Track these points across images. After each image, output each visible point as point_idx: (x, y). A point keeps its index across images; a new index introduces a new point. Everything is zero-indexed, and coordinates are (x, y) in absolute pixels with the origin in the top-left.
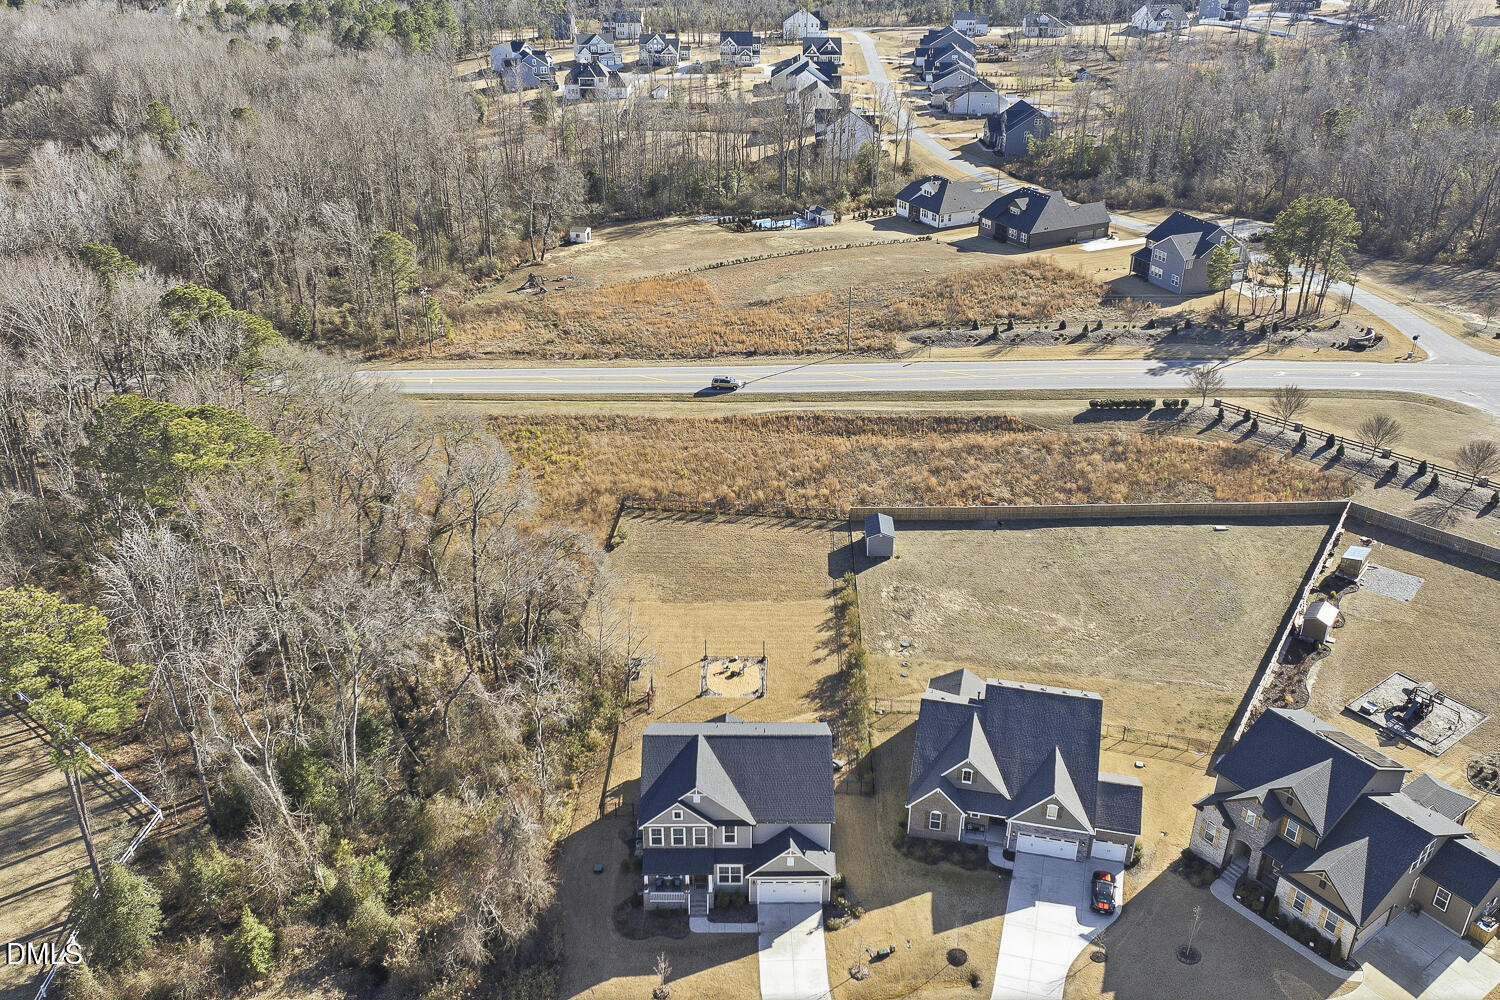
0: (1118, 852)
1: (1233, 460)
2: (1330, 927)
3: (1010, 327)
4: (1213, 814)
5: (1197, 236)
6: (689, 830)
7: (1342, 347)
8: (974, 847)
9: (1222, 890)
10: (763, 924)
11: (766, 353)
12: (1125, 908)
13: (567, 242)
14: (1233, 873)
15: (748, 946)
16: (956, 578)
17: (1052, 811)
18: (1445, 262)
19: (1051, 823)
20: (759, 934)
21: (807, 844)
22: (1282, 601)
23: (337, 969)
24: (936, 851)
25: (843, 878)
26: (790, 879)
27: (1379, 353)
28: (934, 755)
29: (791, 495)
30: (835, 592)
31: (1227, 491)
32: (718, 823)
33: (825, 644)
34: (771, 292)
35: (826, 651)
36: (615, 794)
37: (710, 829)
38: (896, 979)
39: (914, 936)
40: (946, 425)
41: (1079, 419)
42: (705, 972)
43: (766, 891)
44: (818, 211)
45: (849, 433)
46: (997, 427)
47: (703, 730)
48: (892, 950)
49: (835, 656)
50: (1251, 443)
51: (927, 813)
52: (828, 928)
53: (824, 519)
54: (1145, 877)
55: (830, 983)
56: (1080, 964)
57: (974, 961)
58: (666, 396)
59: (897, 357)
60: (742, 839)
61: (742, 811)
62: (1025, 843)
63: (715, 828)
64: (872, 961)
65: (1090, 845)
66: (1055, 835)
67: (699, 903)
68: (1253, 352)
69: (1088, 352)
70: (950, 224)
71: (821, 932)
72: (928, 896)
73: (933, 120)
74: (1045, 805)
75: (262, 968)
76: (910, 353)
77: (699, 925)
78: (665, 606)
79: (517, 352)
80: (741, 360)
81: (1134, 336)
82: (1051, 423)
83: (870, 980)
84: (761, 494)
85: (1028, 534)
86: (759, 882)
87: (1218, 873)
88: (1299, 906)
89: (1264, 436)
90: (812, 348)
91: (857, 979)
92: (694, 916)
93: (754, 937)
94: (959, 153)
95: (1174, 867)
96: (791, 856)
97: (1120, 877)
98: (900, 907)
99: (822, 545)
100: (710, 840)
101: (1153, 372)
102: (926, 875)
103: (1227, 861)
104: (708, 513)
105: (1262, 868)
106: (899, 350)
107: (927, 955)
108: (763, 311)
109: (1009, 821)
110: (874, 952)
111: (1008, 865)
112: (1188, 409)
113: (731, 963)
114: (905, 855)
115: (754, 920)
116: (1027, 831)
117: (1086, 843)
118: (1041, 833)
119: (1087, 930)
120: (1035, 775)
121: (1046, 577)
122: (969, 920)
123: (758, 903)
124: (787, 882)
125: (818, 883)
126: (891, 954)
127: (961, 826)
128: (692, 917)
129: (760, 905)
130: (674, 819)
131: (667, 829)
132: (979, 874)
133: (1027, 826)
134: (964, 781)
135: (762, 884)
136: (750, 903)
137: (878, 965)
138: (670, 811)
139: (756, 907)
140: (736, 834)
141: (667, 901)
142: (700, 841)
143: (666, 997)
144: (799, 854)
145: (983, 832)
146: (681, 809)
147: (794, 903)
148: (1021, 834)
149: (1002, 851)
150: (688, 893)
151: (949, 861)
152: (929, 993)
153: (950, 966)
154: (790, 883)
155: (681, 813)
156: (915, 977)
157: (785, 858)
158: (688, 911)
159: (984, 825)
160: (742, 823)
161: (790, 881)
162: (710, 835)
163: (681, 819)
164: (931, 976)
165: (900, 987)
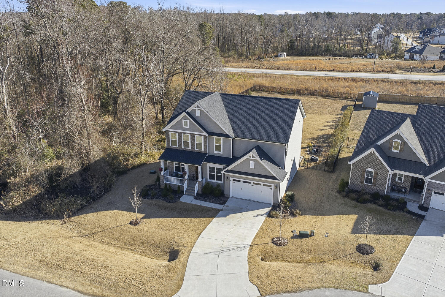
6: (193, 136)
8: (396, 200)
10: (227, 206)
13: (277, 56)
15: (210, 213)
20: (222, 210)
21: (266, 156)
24: (367, 197)
26: (252, 179)
32: (210, 134)
35: (328, 128)
37: (205, 137)
38: (309, 251)
39: (333, 231)
44: (373, 54)
48: (312, 235)
51: (364, 170)
52: (269, 215)
53: (345, 98)
55: (254, 241)
57: (379, 254)
60: (226, 150)
61: (228, 129)
62: (438, 201)
63: (207, 135)
64: (295, 237)
67: (191, 187)
71: (264, 218)
72: (355, 217)
76: (402, 73)
77: (186, 199)
83: (285, 247)
86: (231, 179)
90: (358, 71)
91: (276, 244)
93: (218, 211)
100: (205, 146)
102: (356, 207)
106: (397, 72)
107: (339, 243)
109: (426, 179)
110: (297, 233)
111: (422, 212)
114: (344, 197)
115: (224, 203)
116: (440, 189)
122: (381, 232)
123: (230, 197)
124: (250, 183)
125: (270, 186)
126: (311, 236)
127: (388, 183)
128: (186, 194)
129: (232, 197)
130: (183, 127)
131: (180, 134)
132: (397, 213)
133: (441, 185)
134: (393, 150)
135: (233, 180)
136: (225, 196)
137: (298, 240)
138: (181, 120)
139: (229, 198)
140: (222, 145)
141: (173, 184)
142: (199, 145)
143: (137, 224)
144: (258, 158)
145: (405, 193)
146: (188, 119)
147: (254, 201)
148: (435, 193)
149: (418, 205)
150: (186, 179)
151: (375, 203)
152: (333, 267)
153: (358, 253)
154: (252, 184)
155: (188, 121)
156: (325, 254)
157: (248, 161)
158: (183, 191)
159: (406, 188)
160: (227, 136)
161: (252, 182)
162: (205, 142)
163: (188, 127)
164: (340, 257)
165: (309, 257)
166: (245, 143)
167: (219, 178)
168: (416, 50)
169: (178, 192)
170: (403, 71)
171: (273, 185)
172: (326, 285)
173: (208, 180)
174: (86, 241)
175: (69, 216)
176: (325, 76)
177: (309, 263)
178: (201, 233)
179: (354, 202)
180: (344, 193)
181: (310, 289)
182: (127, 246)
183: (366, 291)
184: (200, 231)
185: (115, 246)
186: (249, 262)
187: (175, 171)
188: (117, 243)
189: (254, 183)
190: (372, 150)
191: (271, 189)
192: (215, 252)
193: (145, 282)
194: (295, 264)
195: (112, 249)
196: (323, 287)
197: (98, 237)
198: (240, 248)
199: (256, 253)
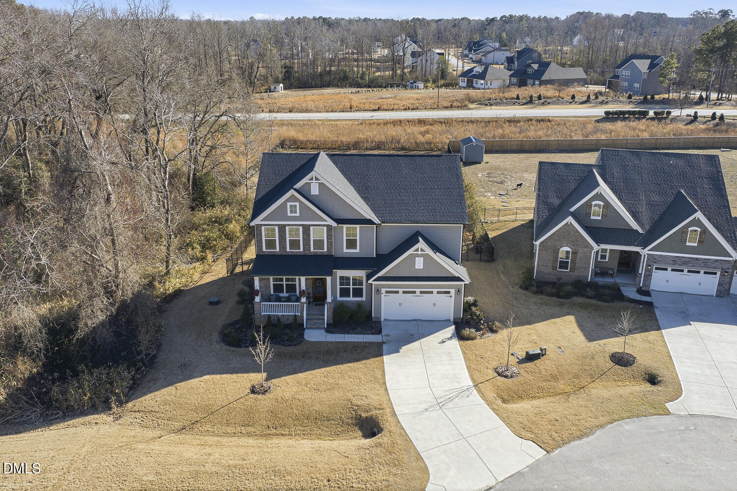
3: (540, 99)
5: (648, 61)
6: (306, 229)
8: (605, 286)
10: (388, 335)
13: (269, 90)
15: (377, 351)
17: (693, 237)
19: (691, 250)
20: (384, 343)
24: (569, 288)
25: (475, 301)
26: (418, 286)
32: (340, 221)
37: (329, 227)
38: (554, 378)
39: (563, 344)
41: (599, 121)
42: (319, 370)
44: (414, 82)
48: (543, 353)
51: (556, 251)
52: (461, 337)
55: (473, 379)
57: (645, 360)
59: (469, 109)
60: (362, 240)
61: (366, 212)
62: (662, 280)
63: (334, 224)
64: (521, 362)
65: (731, 276)
66: (694, 266)
71: (455, 342)
72: (571, 318)
74: (684, 230)
76: (478, 108)
77: (314, 336)
81: (620, 101)
83: (520, 379)
86: (383, 290)
89: (729, 124)
90: (415, 108)
91: (506, 377)
92: (310, 328)
93: (380, 345)
96: (418, 256)
100: (330, 243)
102: (562, 305)
106: (471, 107)
107: (585, 357)
108: (383, 100)
109: (644, 252)
110: (522, 355)
111: (645, 298)
112: (671, 117)
113: (350, 365)
114: (536, 293)
115: (379, 332)
116: (663, 263)
117: (728, 272)
118: (678, 266)
120: (665, 212)
123: (382, 320)
124: (414, 292)
125: (449, 292)
126: (543, 355)
127: (592, 264)
128: (307, 328)
129: (385, 320)
130: (289, 214)
131: (282, 229)
132: (616, 304)
133: (664, 256)
134: (592, 218)
135: (387, 292)
136: (374, 320)
137: (530, 365)
138: (284, 204)
139: (380, 322)
140: (358, 238)
141: (280, 314)
142: (319, 243)
143: (266, 391)
144: (429, 251)
145: (612, 276)
146: (297, 200)
147: (422, 321)
148: (656, 269)
149: (636, 289)
150: (303, 303)
151: (583, 295)
152: (599, 390)
153: (617, 366)
154: (418, 293)
155: (297, 204)
156: (576, 376)
157: (413, 257)
158: (303, 324)
159: (613, 269)
160: (370, 222)
161: (418, 291)
162: (329, 236)
163: (298, 214)
164: (599, 375)
165: (561, 385)
166: (396, 230)
167: (358, 293)
168: (474, 73)
169: (295, 326)
170: (477, 105)
171: (453, 291)
172: (616, 417)
173: (339, 298)
175: (121, 403)
176: (372, 118)
177: (564, 393)
178: (385, 383)
179: (555, 299)
180: (534, 288)
181: (601, 426)
182: (274, 431)
183: (668, 413)
184: (382, 381)
185: (249, 435)
186: (494, 410)
187: (272, 292)
188: (250, 429)
189: (421, 292)
190: (570, 219)
191: (451, 297)
192: (432, 406)
193: (364, 476)
194: (550, 399)
195: (251, 441)
196: (615, 421)
197: (208, 427)
198: (462, 392)
199: (491, 395)
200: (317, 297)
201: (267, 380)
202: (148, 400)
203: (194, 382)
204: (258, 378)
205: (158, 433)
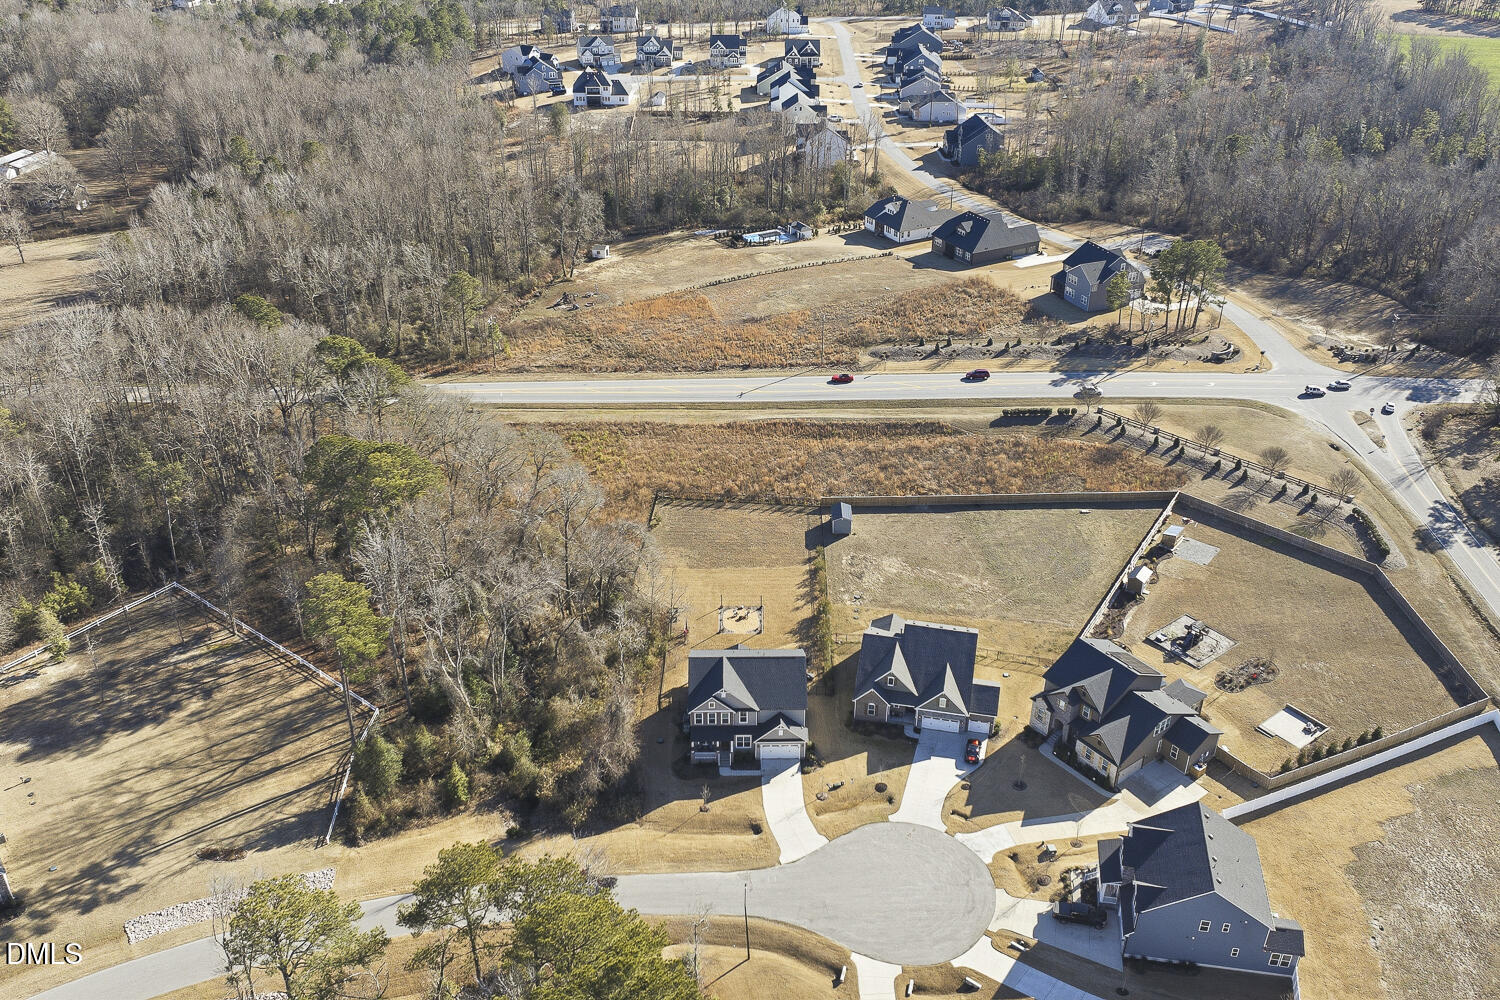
0: (984, 727)
1: (1104, 458)
2: (1105, 768)
3: (949, 344)
4: (1041, 703)
5: (1101, 264)
6: (719, 714)
7: (1206, 360)
8: (895, 726)
9: (1046, 751)
10: (764, 770)
11: (758, 366)
12: (985, 760)
13: (591, 258)
14: (1054, 739)
15: (756, 783)
16: (895, 549)
17: (943, 703)
18: (1312, 277)
19: (943, 709)
20: (762, 776)
21: (790, 722)
22: (1118, 563)
23: (506, 800)
24: (872, 728)
25: (813, 743)
26: (780, 744)
27: (1234, 365)
28: (870, 669)
29: (778, 487)
30: (809, 560)
31: (1095, 482)
32: (737, 710)
33: (803, 597)
34: (761, 309)
35: (803, 602)
36: (667, 696)
37: (731, 713)
38: (844, 800)
39: (855, 776)
40: (893, 429)
41: (995, 424)
42: (731, 797)
43: (766, 751)
44: (799, 227)
45: (822, 436)
46: (932, 431)
47: (726, 654)
48: (842, 784)
49: (809, 605)
50: (1120, 442)
51: (866, 705)
52: (803, 773)
53: (802, 505)
54: (1000, 743)
55: (805, 801)
56: (955, 791)
57: (891, 789)
58: (682, 404)
59: (860, 370)
60: (751, 719)
61: (751, 703)
62: (928, 723)
63: (733, 712)
64: (831, 790)
65: (967, 724)
66: (945, 718)
67: (725, 759)
68: (1136, 364)
69: (1008, 365)
70: (909, 239)
71: (799, 776)
72: (865, 754)
73: (900, 128)
74: (938, 699)
75: (463, 798)
76: (871, 366)
77: (725, 772)
78: (692, 570)
79: (562, 366)
80: (737, 372)
81: (1045, 351)
82: (973, 427)
83: (828, 801)
84: (757, 487)
85: (948, 516)
86: (762, 745)
87: (1044, 739)
88: (1088, 757)
89: (1129, 438)
90: (793, 362)
91: (821, 800)
92: (722, 766)
93: (760, 777)
94: (921, 163)
95: (1019, 737)
96: (781, 729)
97: (984, 744)
98: (848, 761)
99: (799, 525)
100: (732, 720)
101: (1055, 383)
103: (1051, 731)
104: (719, 501)
105: (1069, 736)
106: (861, 364)
107: (863, 786)
108: (753, 328)
109: (917, 709)
110: (831, 785)
111: (916, 736)
112: (1076, 416)
113: (746, 792)
114: (852, 731)
115: (759, 768)
116: (928, 716)
117: (965, 722)
118: (937, 716)
119: (960, 772)
120: (933, 680)
121: (958, 548)
122: (889, 767)
124: (778, 746)
125: (798, 747)
126: (841, 786)
127: (887, 712)
129: (762, 759)
130: (710, 707)
131: (705, 715)
132: (897, 741)
133: (928, 711)
134: (889, 687)
135: (764, 747)
136: (756, 759)
137: (834, 792)
138: (707, 703)
139: (760, 760)
140: (747, 718)
141: (706, 758)
142: (725, 721)
143: (708, 811)
144: (786, 727)
145: (902, 716)
146: (714, 701)
147: (783, 759)
148: (924, 717)
149: (913, 728)
150: (718, 753)
151: (879, 735)
152: (863, 808)
153: (877, 792)
154: (780, 746)
155: (714, 704)
156: (855, 798)
157: (777, 730)
158: (719, 765)
159: (902, 713)
160: (751, 710)
162: (731, 717)
163: (714, 708)
164: (865, 798)
165: (846, 804)
166: (768, 714)
167: (747, 744)
168: (886, 211)
169: (713, 765)
170: (873, 354)
172: (865, 823)
173: (737, 747)
174: (673, 835)
177: (847, 809)
178: (762, 804)
179: (861, 737)
180: (851, 727)
181: (856, 828)
182: (715, 831)
183: (889, 821)
185: (705, 833)
186: (811, 820)
187: (699, 743)
188: (705, 830)
189: (782, 746)
191: (798, 749)
192: (785, 818)
194: (839, 813)
195: (707, 836)
196: (863, 825)
197: (685, 830)
198: (798, 811)
199: (812, 811)
200: (725, 747)
201: (708, 801)
202: (654, 815)
203: (671, 805)
204: (701, 801)
205: (662, 833)
